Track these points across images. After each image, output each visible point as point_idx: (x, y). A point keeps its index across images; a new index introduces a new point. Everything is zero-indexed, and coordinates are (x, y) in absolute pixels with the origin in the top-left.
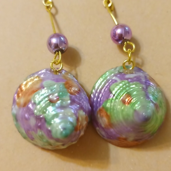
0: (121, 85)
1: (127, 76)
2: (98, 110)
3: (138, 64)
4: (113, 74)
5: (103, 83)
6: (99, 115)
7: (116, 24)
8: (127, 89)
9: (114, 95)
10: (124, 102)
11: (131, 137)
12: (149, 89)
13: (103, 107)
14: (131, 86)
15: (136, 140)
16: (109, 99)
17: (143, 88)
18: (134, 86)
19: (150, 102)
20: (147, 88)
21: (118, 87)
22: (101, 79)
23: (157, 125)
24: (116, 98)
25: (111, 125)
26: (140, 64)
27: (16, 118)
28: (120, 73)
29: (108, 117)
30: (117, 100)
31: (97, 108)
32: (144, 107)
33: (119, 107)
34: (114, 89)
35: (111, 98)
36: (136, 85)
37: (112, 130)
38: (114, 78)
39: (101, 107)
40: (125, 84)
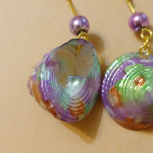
1: (142, 61)
2: (110, 89)
4: (128, 58)
5: (118, 65)
6: (110, 94)
8: (142, 71)
9: (128, 76)
13: (116, 87)
14: (146, 70)
16: (123, 80)
18: (148, 70)
21: (133, 69)
22: (116, 61)
24: (130, 79)
30: (130, 81)
34: (128, 71)
38: (129, 61)
39: (114, 86)
40: (140, 67)
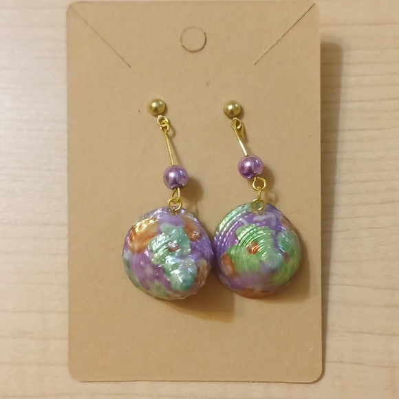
0: (248, 230)
1: (255, 219)
2: (222, 256)
3: (270, 200)
4: (240, 215)
5: (228, 225)
6: (222, 263)
7: (246, 155)
9: (240, 242)
10: (249, 250)
11: (258, 288)
12: (278, 235)
13: (227, 254)
14: (259, 233)
15: (264, 292)
16: (234, 246)
17: (272, 235)
18: (262, 232)
19: (277, 252)
20: (276, 234)
21: (245, 232)
22: (226, 220)
23: (287, 276)
24: (242, 245)
25: (235, 274)
26: (274, 200)
27: (128, 264)
28: (248, 213)
29: (233, 265)
30: (243, 248)
31: (221, 254)
32: (270, 258)
33: (245, 256)
34: (240, 234)
35: (236, 245)
36: (264, 230)
37: (237, 280)
38: (240, 220)
39: (225, 253)
